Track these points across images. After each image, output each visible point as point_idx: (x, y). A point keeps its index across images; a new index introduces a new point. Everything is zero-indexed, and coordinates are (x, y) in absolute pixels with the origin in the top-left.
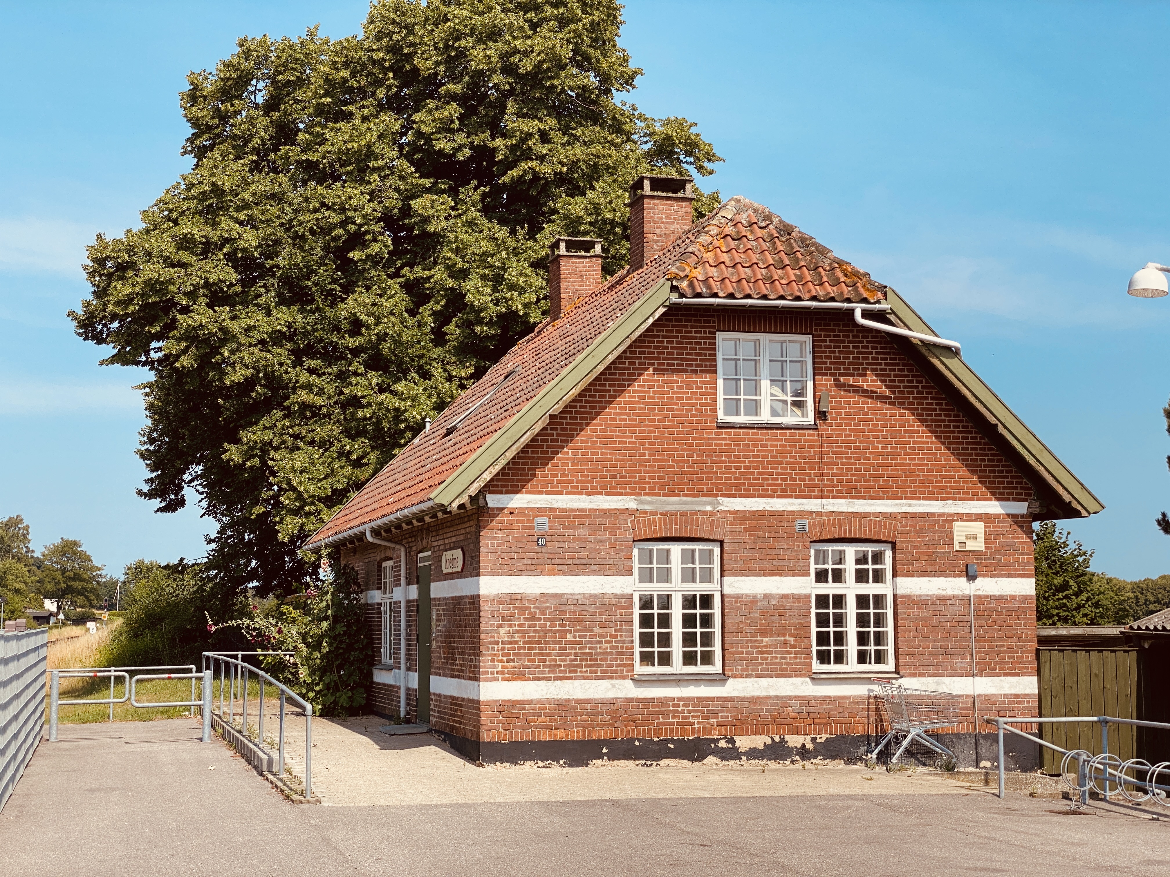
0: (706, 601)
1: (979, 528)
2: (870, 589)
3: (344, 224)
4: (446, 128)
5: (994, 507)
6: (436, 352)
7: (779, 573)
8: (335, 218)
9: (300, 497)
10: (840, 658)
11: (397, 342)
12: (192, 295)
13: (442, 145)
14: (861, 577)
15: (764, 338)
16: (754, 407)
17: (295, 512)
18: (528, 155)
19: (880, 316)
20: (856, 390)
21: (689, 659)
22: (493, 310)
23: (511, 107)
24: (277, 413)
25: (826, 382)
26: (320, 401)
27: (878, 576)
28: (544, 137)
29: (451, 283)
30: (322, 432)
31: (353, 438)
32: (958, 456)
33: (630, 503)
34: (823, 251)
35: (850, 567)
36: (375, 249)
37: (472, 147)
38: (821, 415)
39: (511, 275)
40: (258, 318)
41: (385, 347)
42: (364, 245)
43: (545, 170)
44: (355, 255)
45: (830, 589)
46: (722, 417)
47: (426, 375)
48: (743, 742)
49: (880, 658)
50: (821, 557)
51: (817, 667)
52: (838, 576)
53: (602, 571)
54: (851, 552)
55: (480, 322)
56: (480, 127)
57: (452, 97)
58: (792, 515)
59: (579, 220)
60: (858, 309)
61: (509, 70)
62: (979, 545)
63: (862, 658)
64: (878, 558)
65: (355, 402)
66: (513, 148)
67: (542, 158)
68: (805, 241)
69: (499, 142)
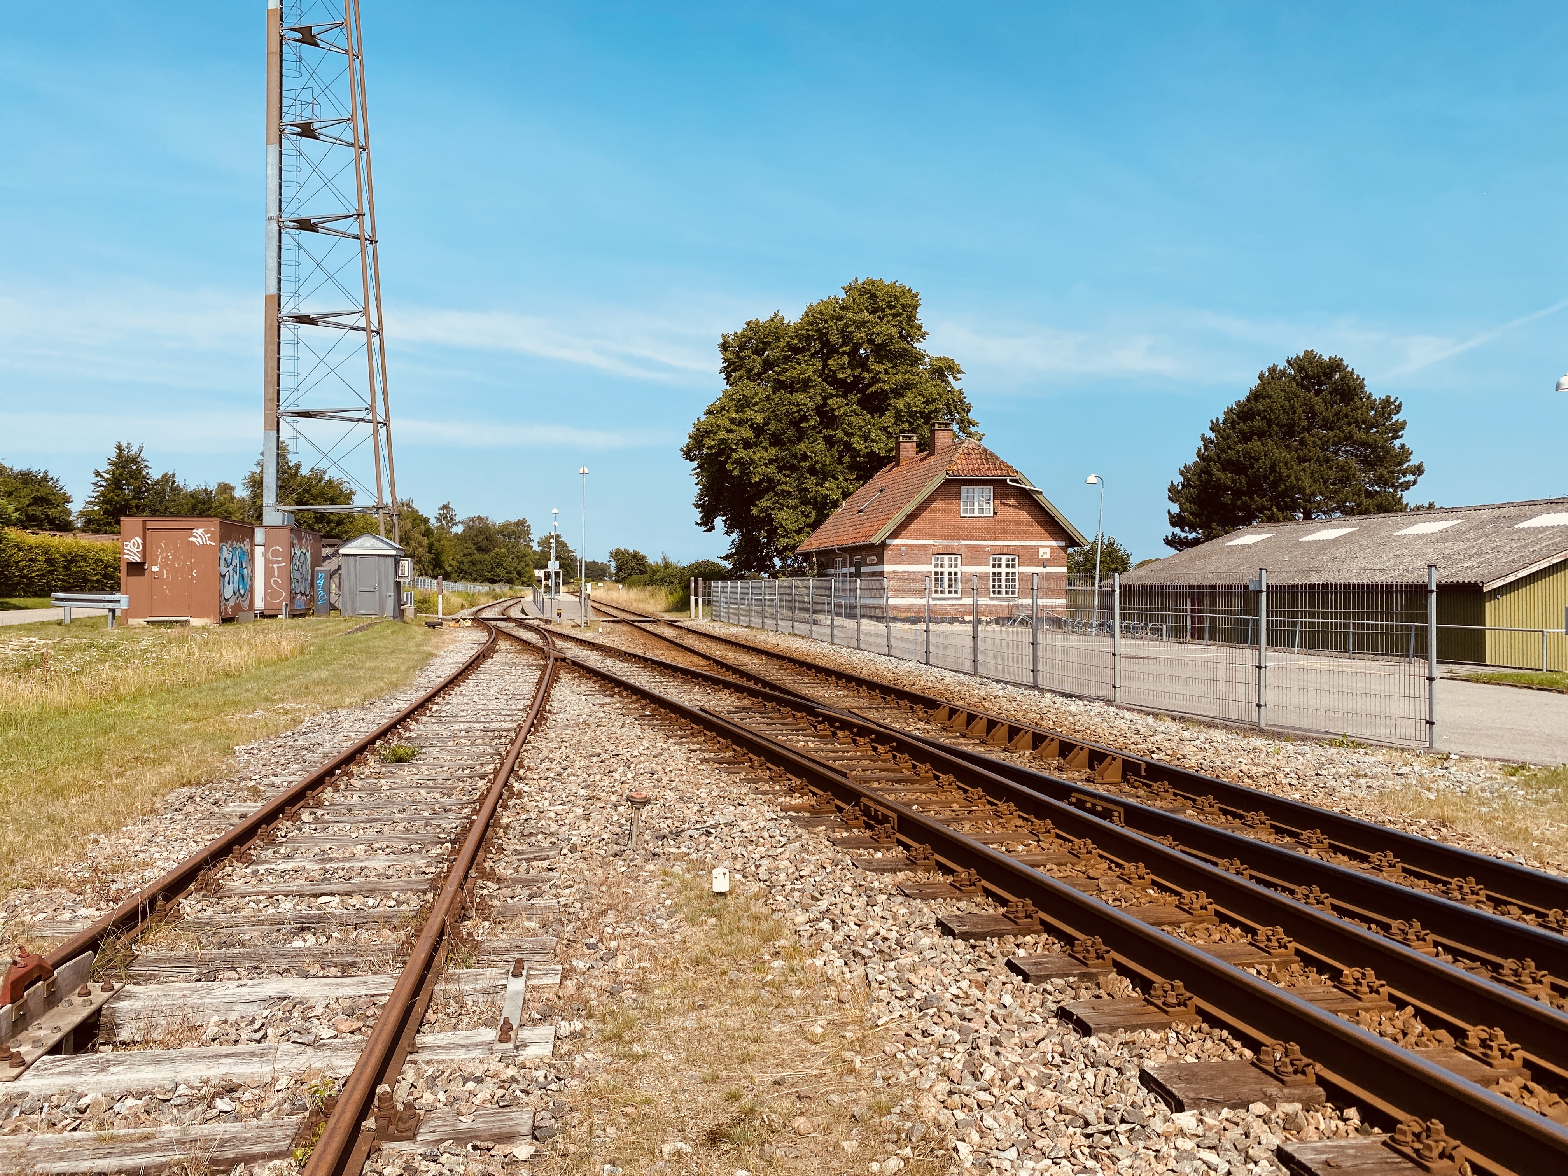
0: (956, 574)
1: (1048, 550)
2: (1010, 570)
3: (798, 411)
4: (842, 367)
5: (1054, 543)
6: (840, 468)
7: (980, 565)
8: (795, 409)
9: (786, 530)
10: (1000, 592)
11: (824, 465)
12: (737, 444)
13: (841, 376)
14: (1007, 566)
15: (977, 488)
16: (973, 511)
17: (785, 536)
18: (879, 381)
19: (1016, 481)
20: (1008, 505)
21: (950, 592)
22: (865, 451)
23: (871, 359)
24: (771, 494)
25: (997, 502)
26: (791, 489)
27: (1013, 566)
28: (886, 371)
29: (846, 439)
30: (792, 502)
31: (805, 505)
32: (1042, 526)
33: (931, 542)
34: (997, 458)
35: (1004, 563)
36: (812, 422)
37: (854, 376)
38: (995, 513)
39: (873, 435)
40: (764, 454)
41: (818, 466)
42: (807, 421)
43: (886, 387)
44: (803, 425)
45: (997, 570)
46: (962, 514)
47: (836, 479)
48: (967, 619)
49: (1013, 592)
50: (994, 560)
51: (992, 595)
52: (1000, 566)
53: (922, 564)
54: (1004, 558)
55: (859, 456)
56: (858, 366)
57: (844, 353)
58: (985, 546)
59: (901, 410)
60: (1008, 479)
61: (870, 341)
62: (1048, 556)
63: (1007, 592)
64: (1013, 560)
65: (806, 490)
66: (872, 378)
67: (884, 382)
68: (991, 454)
69: (865, 374)
